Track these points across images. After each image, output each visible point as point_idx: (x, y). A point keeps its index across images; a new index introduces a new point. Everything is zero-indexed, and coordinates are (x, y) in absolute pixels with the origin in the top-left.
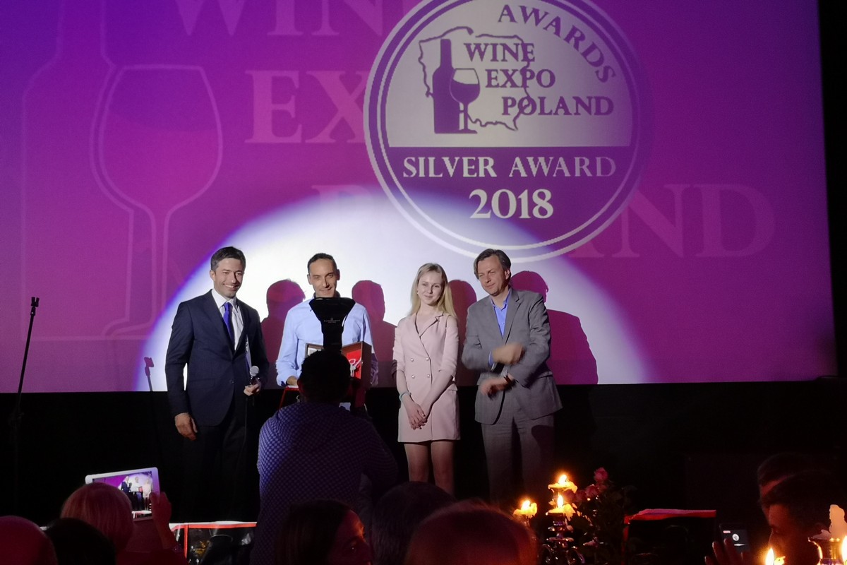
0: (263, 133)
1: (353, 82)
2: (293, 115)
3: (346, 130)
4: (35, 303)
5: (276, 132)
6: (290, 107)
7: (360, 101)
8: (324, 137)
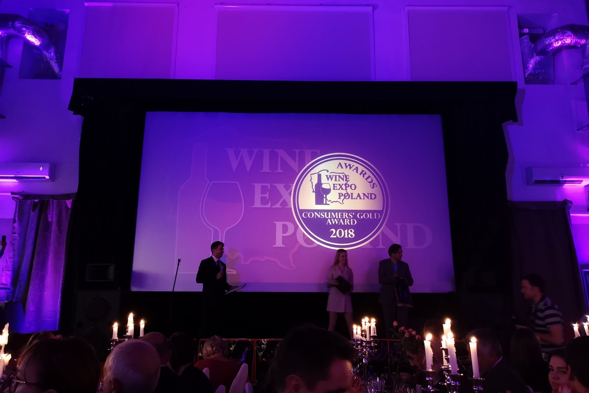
0: (258, 204)
1: (288, 188)
2: (268, 198)
3: (285, 203)
4: (179, 261)
5: (262, 204)
6: (267, 195)
7: (290, 194)
8: (278, 206)
